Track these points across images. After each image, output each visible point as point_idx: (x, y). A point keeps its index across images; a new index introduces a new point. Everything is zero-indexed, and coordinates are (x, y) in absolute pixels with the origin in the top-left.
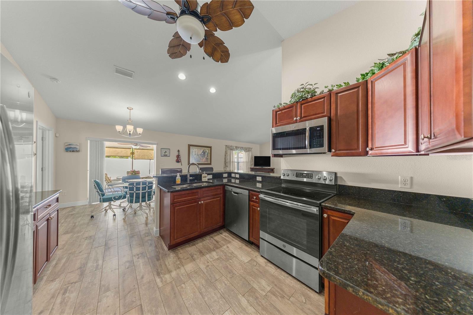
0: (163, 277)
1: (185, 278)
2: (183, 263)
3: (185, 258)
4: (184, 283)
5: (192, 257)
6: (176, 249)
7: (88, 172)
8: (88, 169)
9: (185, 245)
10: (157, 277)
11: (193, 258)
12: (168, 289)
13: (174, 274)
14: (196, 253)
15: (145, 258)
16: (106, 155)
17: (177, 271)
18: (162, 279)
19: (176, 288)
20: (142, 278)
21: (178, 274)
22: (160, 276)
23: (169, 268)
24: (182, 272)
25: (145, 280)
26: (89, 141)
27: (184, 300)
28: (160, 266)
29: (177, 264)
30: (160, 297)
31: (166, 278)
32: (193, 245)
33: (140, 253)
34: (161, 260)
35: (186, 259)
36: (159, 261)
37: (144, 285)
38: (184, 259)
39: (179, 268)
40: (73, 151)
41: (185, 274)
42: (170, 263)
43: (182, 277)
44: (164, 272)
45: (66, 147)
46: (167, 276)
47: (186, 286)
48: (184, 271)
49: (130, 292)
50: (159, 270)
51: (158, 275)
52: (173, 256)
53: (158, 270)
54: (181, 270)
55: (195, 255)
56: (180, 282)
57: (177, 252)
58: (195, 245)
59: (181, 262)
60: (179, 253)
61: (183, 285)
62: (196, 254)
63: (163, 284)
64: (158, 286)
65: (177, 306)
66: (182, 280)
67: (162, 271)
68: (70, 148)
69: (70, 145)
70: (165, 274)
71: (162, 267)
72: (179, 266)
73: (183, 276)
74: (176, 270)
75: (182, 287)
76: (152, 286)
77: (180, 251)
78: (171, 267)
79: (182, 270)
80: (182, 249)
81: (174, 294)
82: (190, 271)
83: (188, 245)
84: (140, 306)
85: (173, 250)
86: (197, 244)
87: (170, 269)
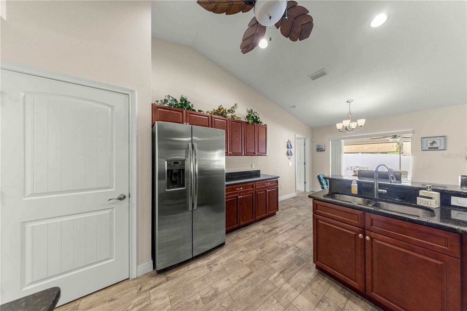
0: (280, 278)
1: (285, 301)
2: (306, 291)
3: (315, 292)
4: (278, 302)
5: (321, 301)
6: (323, 276)
7: (330, 167)
8: (331, 165)
9: (338, 284)
10: (279, 273)
11: (321, 303)
12: (268, 287)
13: (287, 286)
14: (332, 305)
15: (297, 254)
16: (344, 152)
17: (292, 288)
18: (278, 277)
19: (270, 294)
20: (275, 262)
21: (287, 291)
22: (281, 274)
23: (293, 278)
24: (291, 295)
25: (273, 265)
26: (330, 141)
27: (260, 307)
28: (292, 270)
29: (300, 285)
30: (260, 283)
31: (279, 281)
32: (345, 296)
33: (299, 248)
34: (299, 267)
35: (313, 293)
36: (297, 266)
37: (268, 266)
38: (311, 291)
39: (296, 289)
40: (321, 151)
41: (289, 299)
42: (300, 276)
43: (285, 296)
44: (286, 276)
45: (317, 148)
46: (282, 281)
47: (276, 304)
48: (294, 297)
49: (262, 260)
50: (286, 271)
51: (280, 272)
52: (311, 276)
53: (286, 269)
54: (294, 292)
55: (327, 304)
56: (278, 296)
57: (319, 279)
58: (349, 299)
59: (305, 289)
60: (319, 281)
61: (275, 301)
62: (329, 306)
63: (273, 280)
64: (269, 277)
65: (253, 303)
66: (282, 297)
67: (286, 274)
68: (319, 148)
69: (319, 146)
70: (283, 278)
71: (291, 271)
72: (298, 289)
73: (287, 297)
74: (292, 286)
75: (273, 301)
76: (268, 273)
77: (321, 281)
78: (294, 280)
79: (293, 294)
80: (328, 282)
81: (264, 295)
82: (297, 305)
83: (341, 288)
84: (251, 272)
85: (320, 273)
86: (355, 303)
87: (291, 280)
